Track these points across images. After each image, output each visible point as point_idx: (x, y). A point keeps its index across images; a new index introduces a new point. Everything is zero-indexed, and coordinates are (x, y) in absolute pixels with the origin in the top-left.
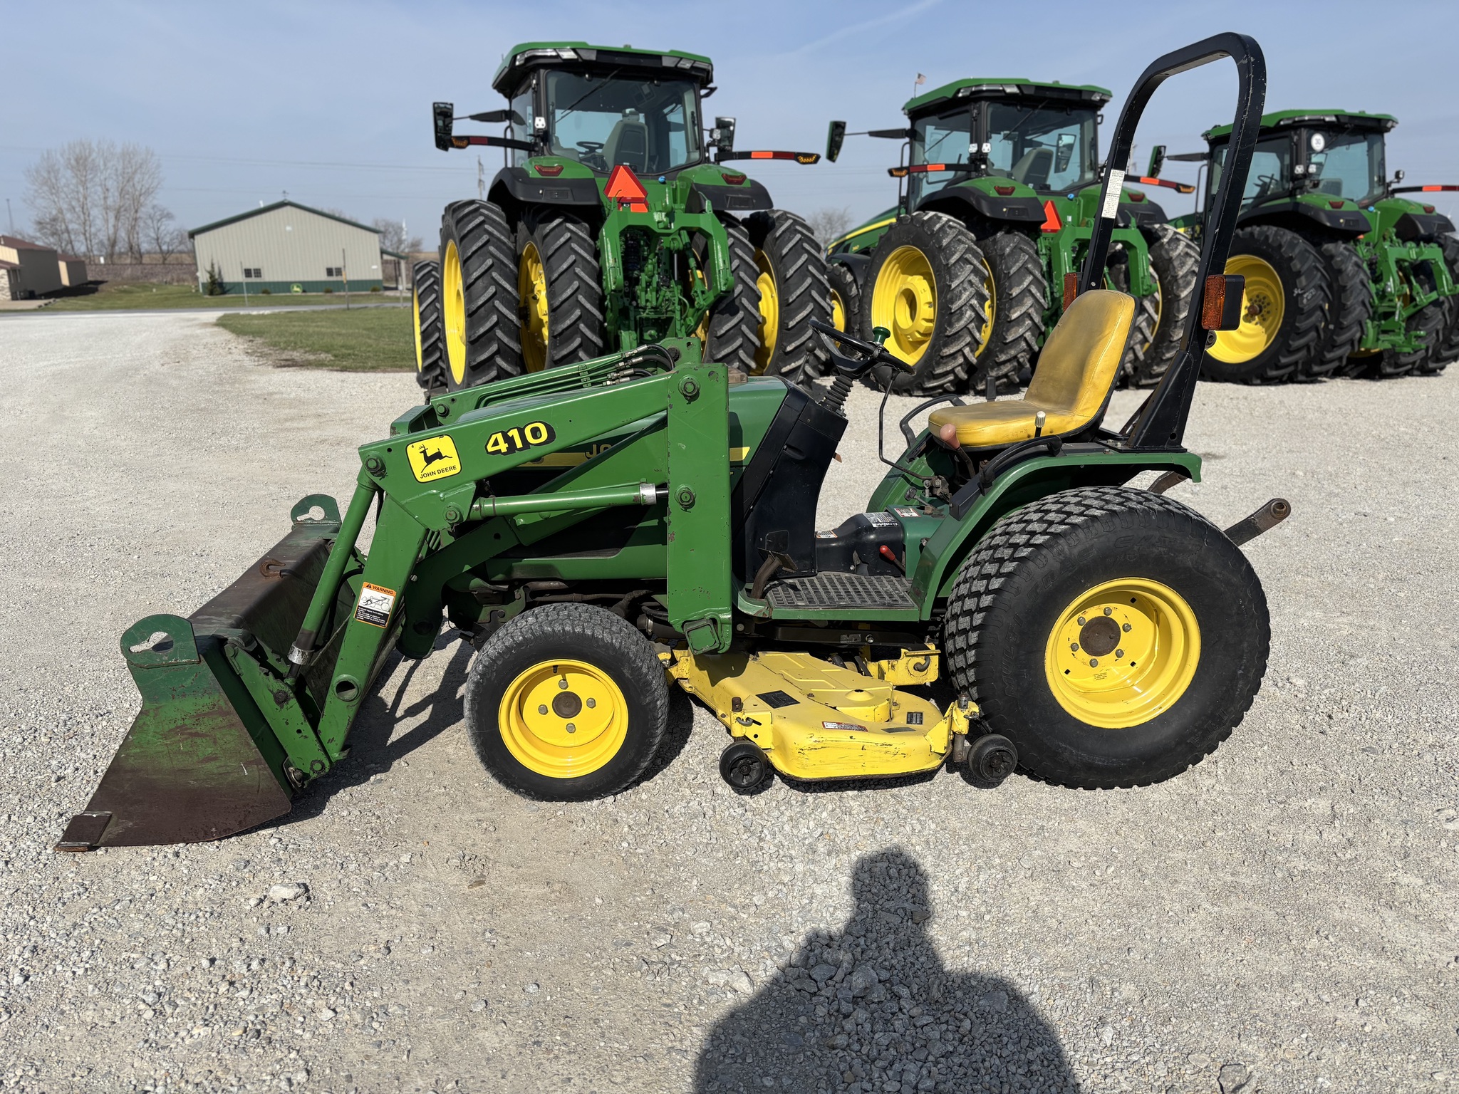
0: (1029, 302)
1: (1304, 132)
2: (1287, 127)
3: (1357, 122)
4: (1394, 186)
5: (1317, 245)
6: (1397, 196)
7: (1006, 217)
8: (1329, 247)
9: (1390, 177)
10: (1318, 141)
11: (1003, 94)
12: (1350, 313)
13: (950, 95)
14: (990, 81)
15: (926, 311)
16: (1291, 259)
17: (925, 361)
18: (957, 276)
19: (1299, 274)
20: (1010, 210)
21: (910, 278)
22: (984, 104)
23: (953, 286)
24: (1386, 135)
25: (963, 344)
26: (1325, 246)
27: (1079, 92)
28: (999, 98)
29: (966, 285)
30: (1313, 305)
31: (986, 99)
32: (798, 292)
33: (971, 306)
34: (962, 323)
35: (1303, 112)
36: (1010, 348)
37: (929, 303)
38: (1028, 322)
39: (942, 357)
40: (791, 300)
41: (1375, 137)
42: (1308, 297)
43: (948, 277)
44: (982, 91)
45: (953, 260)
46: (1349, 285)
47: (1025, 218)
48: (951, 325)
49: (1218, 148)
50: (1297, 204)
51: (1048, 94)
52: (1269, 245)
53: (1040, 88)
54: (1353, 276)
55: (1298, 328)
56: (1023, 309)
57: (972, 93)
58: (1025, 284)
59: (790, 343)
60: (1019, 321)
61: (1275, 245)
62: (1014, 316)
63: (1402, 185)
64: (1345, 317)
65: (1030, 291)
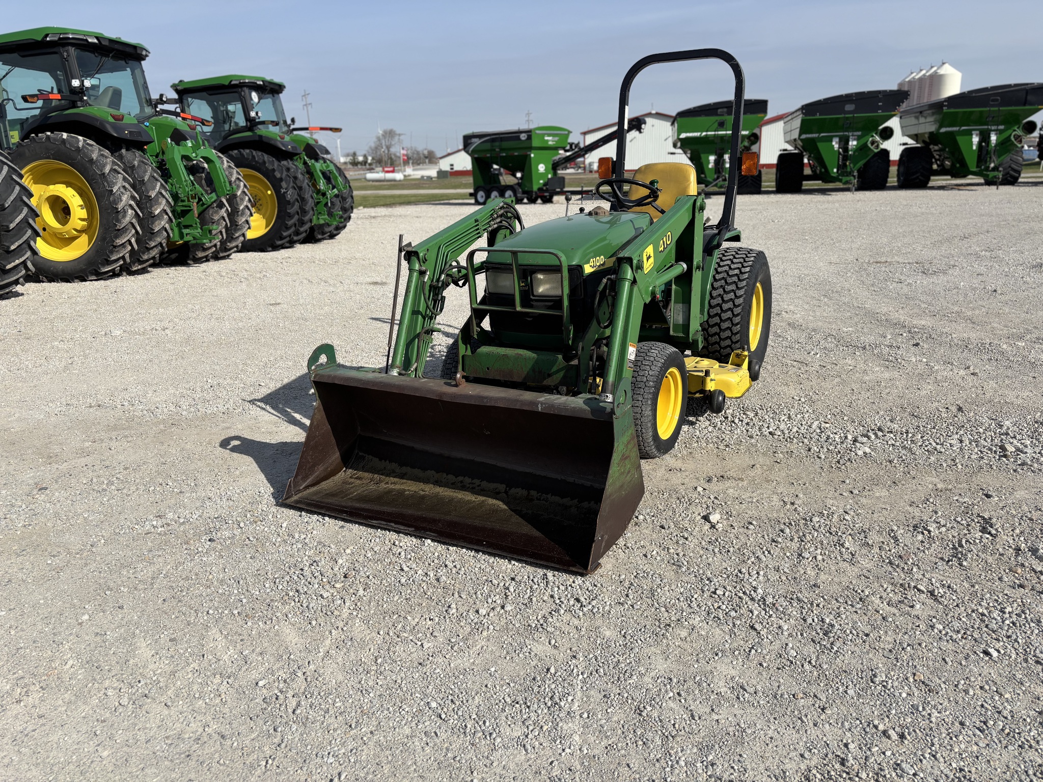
0: (164, 202)
1: (246, 90)
2: (236, 86)
3: (272, 86)
4: (292, 127)
5: (280, 161)
6: (295, 133)
7: (128, 137)
8: (284, 163)
9: (289, 122)
10: (254, 96)
11: (85, 43)
12: (307, 203)
13: (39, 38)
14: (74, 32)
15: (78, 212)
16: (274, 170)
17: (97, 251)
18: (115, 184)
19: (281, 180)
20: (130, 132)
21: (52, 187)
22: (72, 50)
23: (114, 191)
24: (281, 95)
25: (131, 235)
26: (282, 162)
27: (135, 47)
28: (82, 45)
29: (122, 190)
30: (294, 199)
31: (73, 45)
32: (12, 198)
33: (131, 206)
34: (128, 219)
35: (244, 77)
36: (156, 236)
37: (81, 206)
38: (166, 217)
39: (115, 247)
40: (7, 205)
41: (276, 95)
42: (291, 195)
43: (106, 184)
44: (69, 38)
45: (107, 169)
46: (303, 186)
47: (140, 139)
48: (118, 221)
49: (184, 97)
50: (260, 136)
51: (116, 46)
52: (257, 162)
53: (111, 41)
54: (304, 180)
55: (289, 213)
56: (162, 207)
57: (60, 39)
58: (158, 188)
59: (13, 243)
60: (159, 217)
61: (261, 161)
62: (157, 212)
63: (296, 126)
64: (305, 206)
65: (161, 194)
